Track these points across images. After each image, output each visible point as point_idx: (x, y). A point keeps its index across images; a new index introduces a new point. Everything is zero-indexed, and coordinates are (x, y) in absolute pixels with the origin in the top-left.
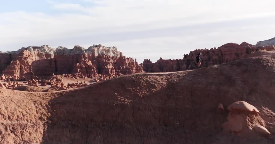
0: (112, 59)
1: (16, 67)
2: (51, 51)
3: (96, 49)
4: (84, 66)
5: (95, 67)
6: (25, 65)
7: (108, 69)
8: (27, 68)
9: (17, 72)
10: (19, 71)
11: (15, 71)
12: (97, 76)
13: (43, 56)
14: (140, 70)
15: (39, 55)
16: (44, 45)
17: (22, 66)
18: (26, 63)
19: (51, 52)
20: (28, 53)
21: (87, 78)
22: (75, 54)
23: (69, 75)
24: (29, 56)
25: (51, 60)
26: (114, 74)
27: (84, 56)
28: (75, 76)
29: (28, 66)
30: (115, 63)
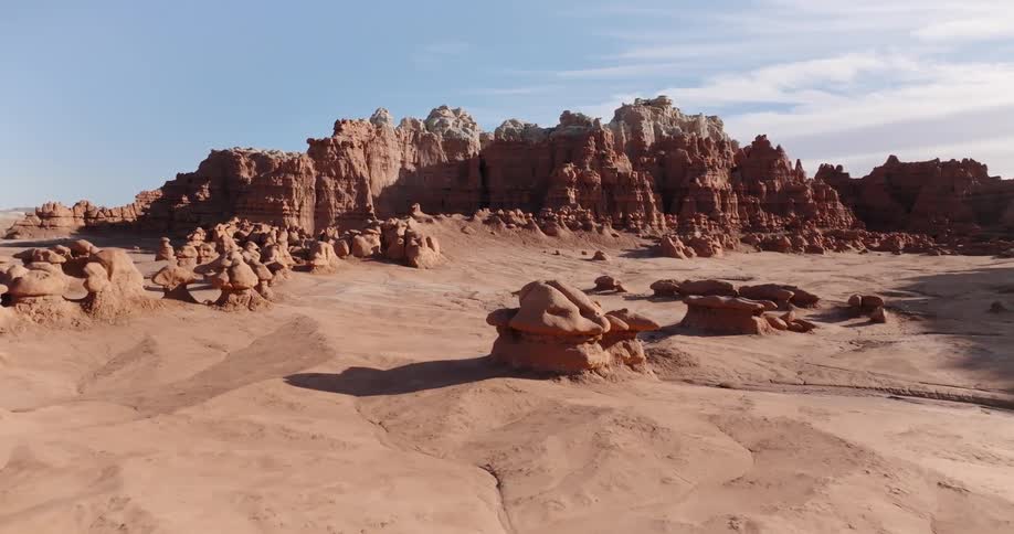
0: (717, 153)
1: (295, 185)
2: (470, 130)
3: (646, 112)
4: (597, 178)
5: (648, 183)
6: (338, 177)
7: (709, 191)
8: (349, 191)
9: (300, 206)
10: (309, 204)
11: (291, 204)
12: (660, 226)
13: (433, 148)
14: (828, 199)
15: (422, 142)
16: (444, 108)
17: (328, 180)
18: (343, 166)
19: (467, 132)
20: (365, 132)
21: (614, 231)
22: (564, 133)
23: (512, 213)
24: (371, 141)
25: (467, 162)
26: (733, 216)
27: (600, 138)
28: (545, 219)
29: (354, 183)
30: (733, 170)
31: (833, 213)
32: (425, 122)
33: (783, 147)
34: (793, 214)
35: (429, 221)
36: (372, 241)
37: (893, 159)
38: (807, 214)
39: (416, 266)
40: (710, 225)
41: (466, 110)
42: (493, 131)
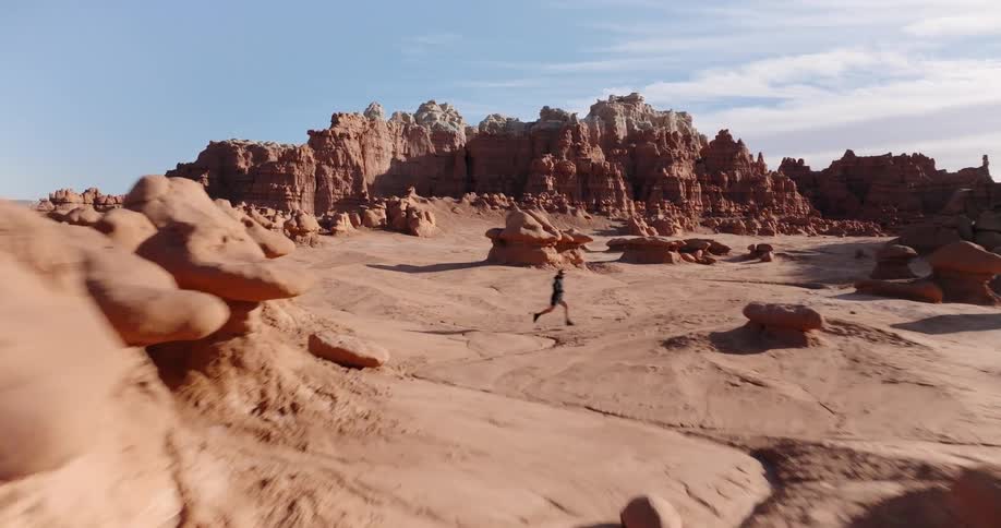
0: (683, 146)
1: (297, 172)
2: (456, 124)
3: (619, 108)
4: (573, 168)
5: (619, 173)
6: (336, 165)
7: (675, 180)
8: (346, 178)
9: (302, 191)
10: (310, 189)
11: (293, 190)
12: (629, 211)
13: (423, 140)
14: (786, 190)
15: (411, 134)
16: (432, 103)
17: (326, 167)
18: (340, 156)
19: (454, 125)
20: (360, 124)
21: (587, 215)
22: (542, 127)
23: (496, 196)
24: (365, 133)
25: (453, 154)
26: (697, 203)
27: (576, 132)
28: (526, 202)
29: (350, 171)
30: (698, 162)
31: (791, 202)
32: (415, 116)
33: (743, 141)
34: (752, 202)
35: (424, 202)
36: (379, 214)
37: (849, 154)
38: (764, 202)
39: (417, 235)
40: (673, 209)
41: (454, 105)
42: (478, 124)
